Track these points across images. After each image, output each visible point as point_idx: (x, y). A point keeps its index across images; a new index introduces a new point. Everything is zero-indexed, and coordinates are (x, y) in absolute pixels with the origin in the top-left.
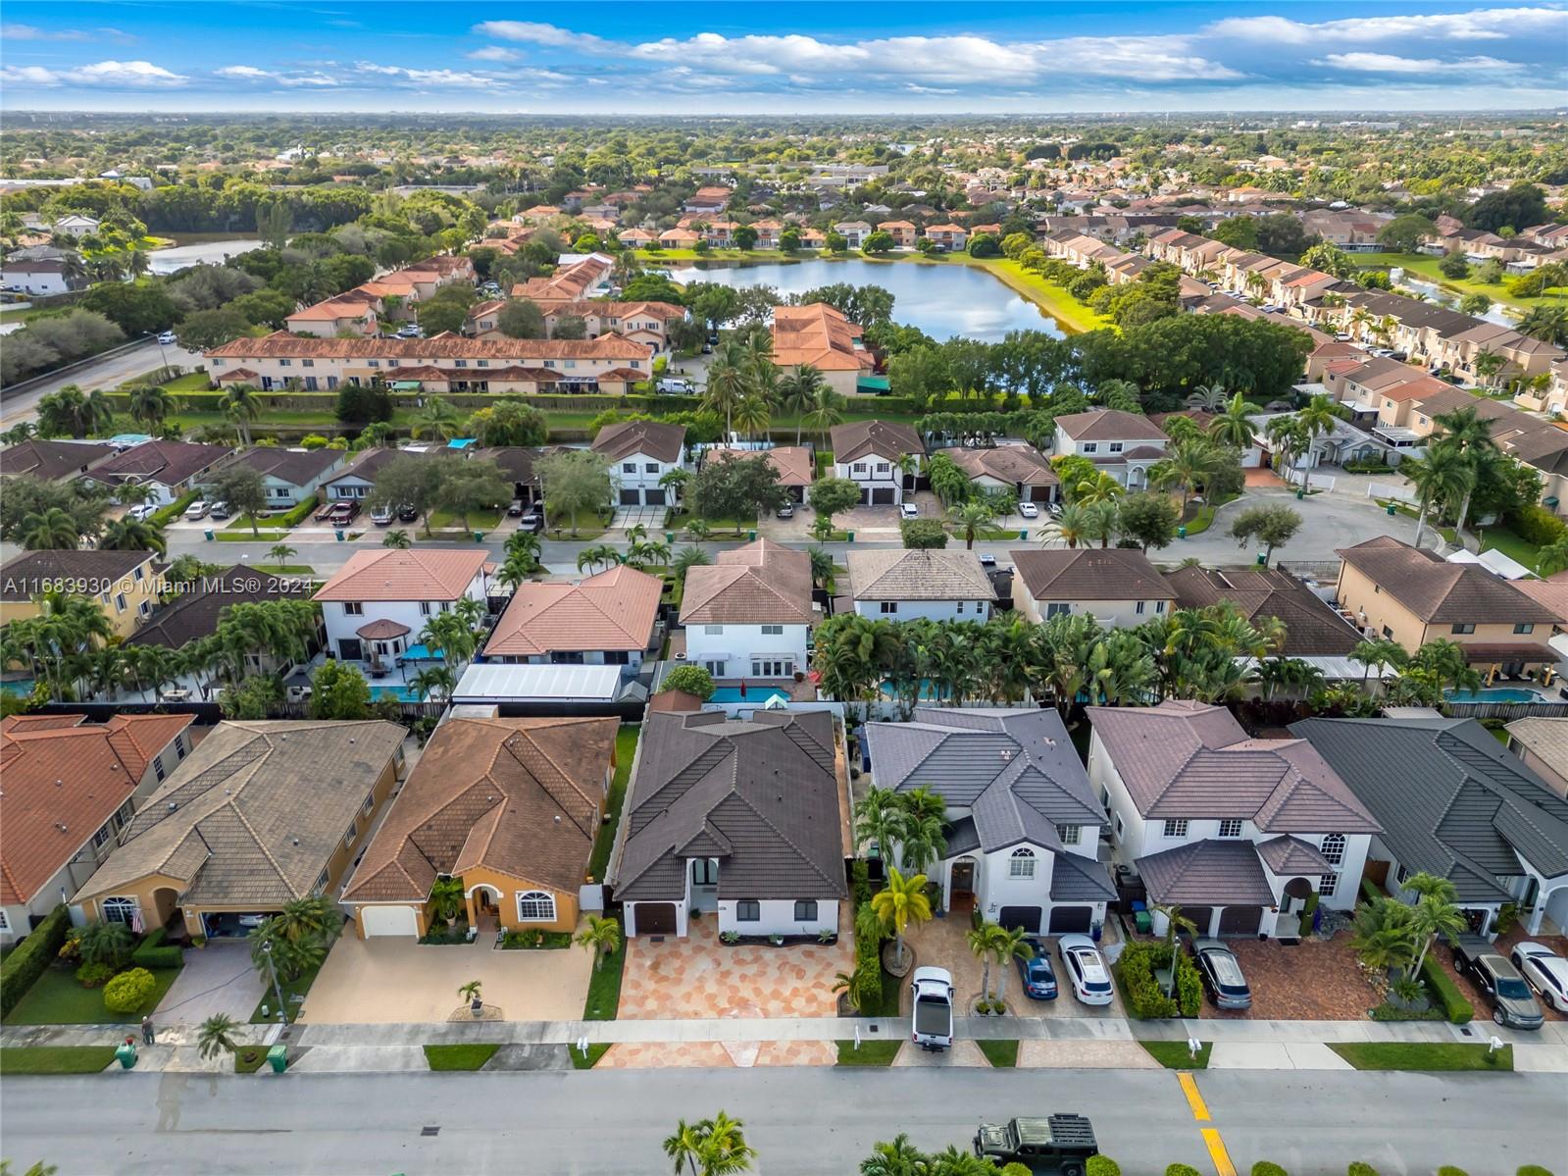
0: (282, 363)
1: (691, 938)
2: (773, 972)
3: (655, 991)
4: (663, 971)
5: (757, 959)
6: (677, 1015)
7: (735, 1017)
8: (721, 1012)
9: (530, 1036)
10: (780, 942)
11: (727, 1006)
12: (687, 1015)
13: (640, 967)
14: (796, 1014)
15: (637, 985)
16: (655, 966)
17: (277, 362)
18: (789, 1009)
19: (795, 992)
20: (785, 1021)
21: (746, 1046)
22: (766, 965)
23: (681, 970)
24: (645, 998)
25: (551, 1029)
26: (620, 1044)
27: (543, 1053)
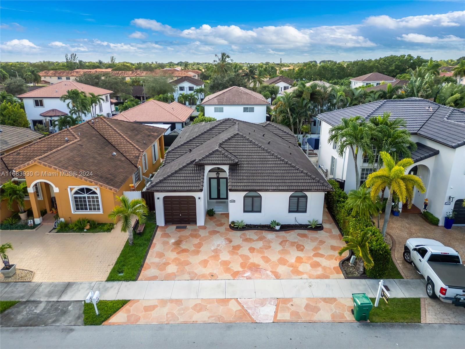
0: (59, 78)
1: (207, 226)
2: (277, 247)
3: (176, 259)
4: (184, 246)
5: (261, 239)
6: (194, 277)
7: (248, 278)
8: (235, 275)
9: (50, 294)
10: (278, 228)
11: (240, 269)
12: (203, 277)
13: (165, 243)
14: (305, 276)
15: (161, 255)
16: (178, 243)
17: (57, 78)
18: (296, 272)
19: (299, 260)
20: (296, 282)
21: (263, 302)
22: (270, 242)
23: (199, 245)
24: (166, 264)
25: (75, 287)
26: (138, 301)
27: (56, 309)
